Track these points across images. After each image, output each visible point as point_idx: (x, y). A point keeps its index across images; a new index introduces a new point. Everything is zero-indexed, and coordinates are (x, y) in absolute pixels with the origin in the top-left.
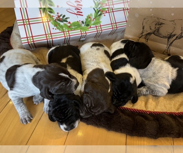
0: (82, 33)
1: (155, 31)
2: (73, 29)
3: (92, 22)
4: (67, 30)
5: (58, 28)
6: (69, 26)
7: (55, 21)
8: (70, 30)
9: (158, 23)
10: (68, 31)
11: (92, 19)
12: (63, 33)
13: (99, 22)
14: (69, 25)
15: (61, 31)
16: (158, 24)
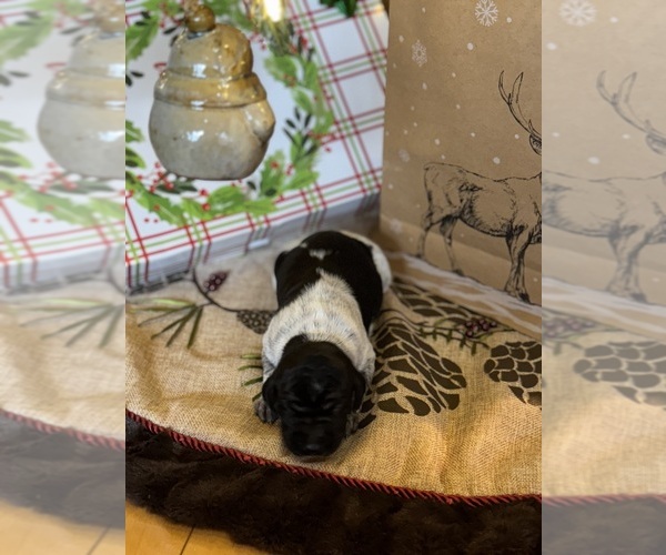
0: (254, 221)
1: (463, 211)
2: (217, 212)
3: (287, 181)
4: (197, 220)
5: (164, 217)
6: (204, 206)
7: (151, 192)
8: (207, 216)
9: (465, 184)
10: (203, 223)
11: (285, 169)
12: (183, 232)
13: (312, 177)
14: (203, 200)
15: (174, 227)
16: (464, 187)
